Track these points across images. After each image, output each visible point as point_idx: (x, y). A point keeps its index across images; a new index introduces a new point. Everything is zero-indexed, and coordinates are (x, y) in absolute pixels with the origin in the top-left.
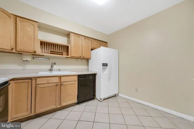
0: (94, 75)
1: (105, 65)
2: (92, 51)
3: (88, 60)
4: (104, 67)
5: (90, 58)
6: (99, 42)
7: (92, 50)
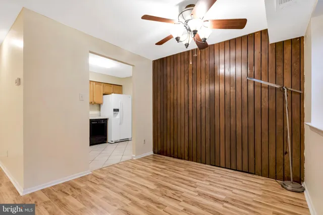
0: (106, 120)
1: (116, 110)
2: (104, 96)
3: (100, 105)
4: (115, 112)
5: (102, 104)
6: (112, 86)
7: (104, 94)
